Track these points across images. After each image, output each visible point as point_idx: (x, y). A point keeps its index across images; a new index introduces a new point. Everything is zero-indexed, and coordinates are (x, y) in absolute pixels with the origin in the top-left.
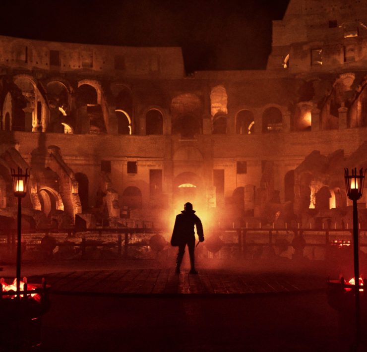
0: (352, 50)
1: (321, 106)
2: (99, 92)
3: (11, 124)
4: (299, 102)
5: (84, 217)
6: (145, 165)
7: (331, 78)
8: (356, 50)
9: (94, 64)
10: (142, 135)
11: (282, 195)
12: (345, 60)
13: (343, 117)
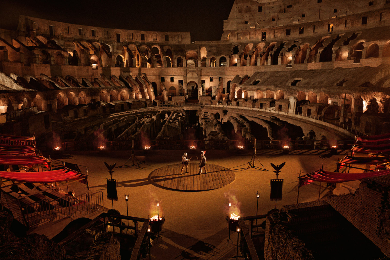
0: (253, 34)
1: (240, 57)
2: (159, 50)
3: (128, 64)
4: (233, 54)
5: (156, 101)
6: (177, 79)
7: (245, 45)
8: (254, 34)
9: (157, 39)
10: (176, 68)
11: (226, 92)
12: (250, 38)
13: (248, 61)
